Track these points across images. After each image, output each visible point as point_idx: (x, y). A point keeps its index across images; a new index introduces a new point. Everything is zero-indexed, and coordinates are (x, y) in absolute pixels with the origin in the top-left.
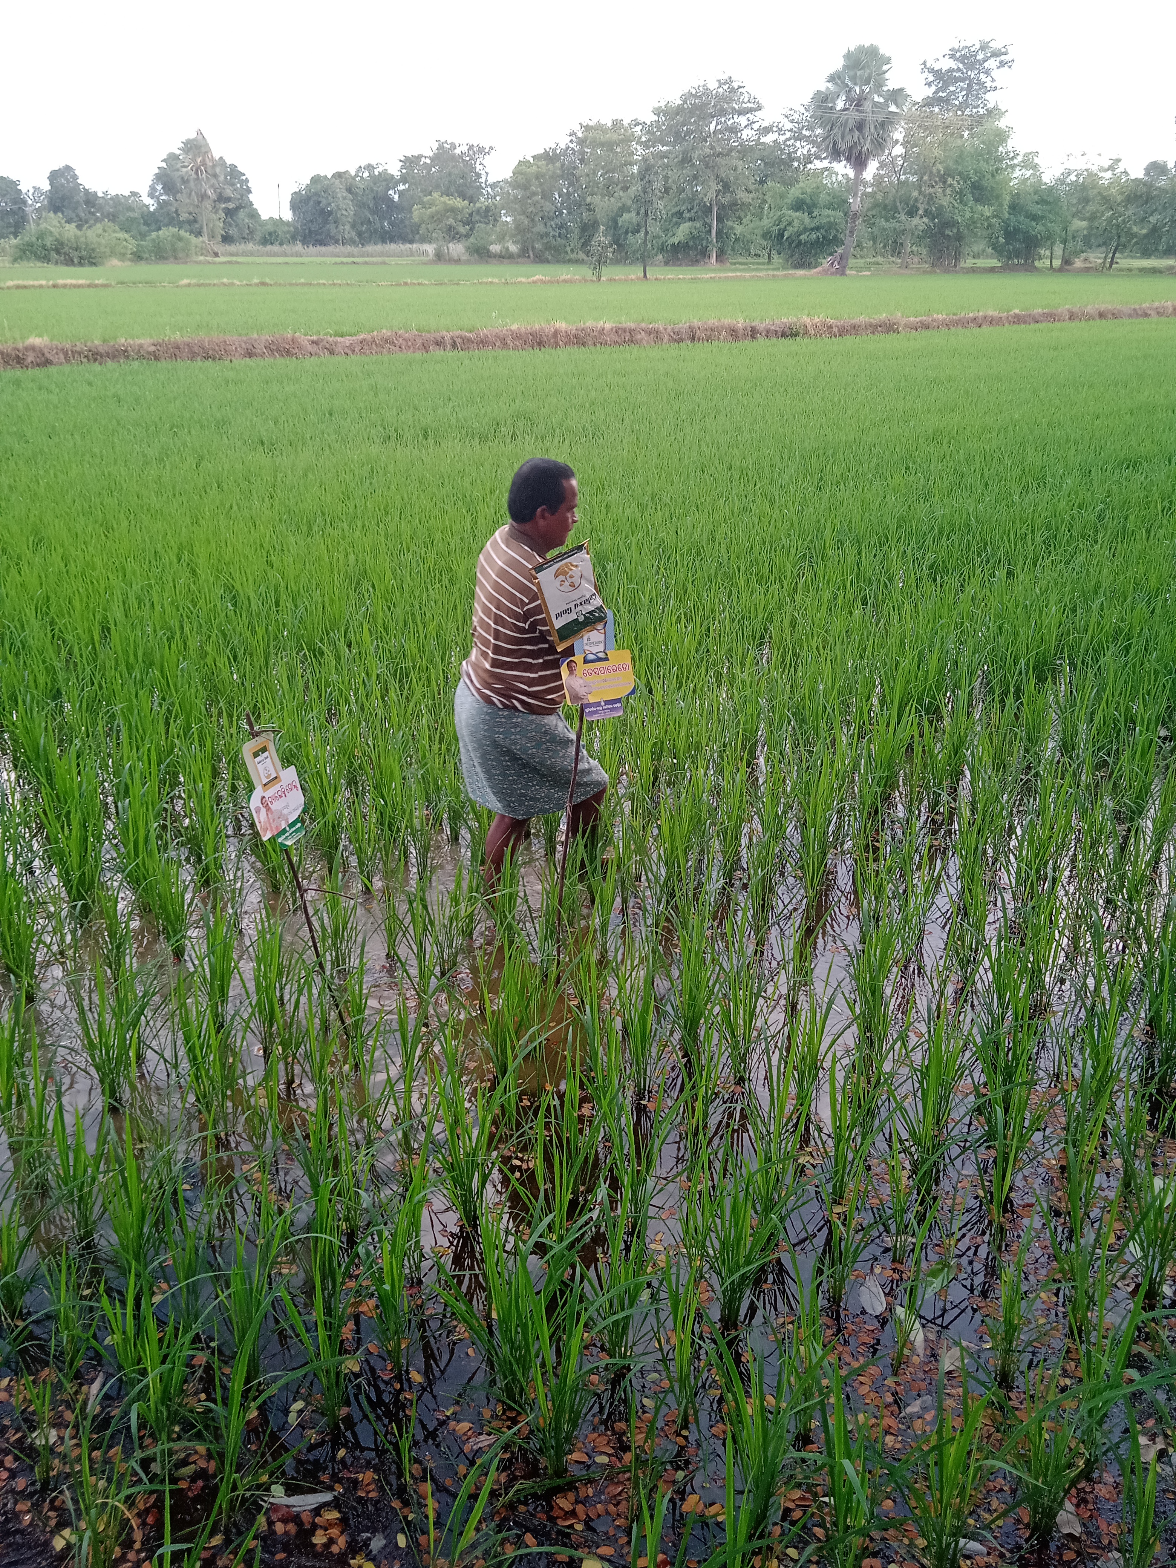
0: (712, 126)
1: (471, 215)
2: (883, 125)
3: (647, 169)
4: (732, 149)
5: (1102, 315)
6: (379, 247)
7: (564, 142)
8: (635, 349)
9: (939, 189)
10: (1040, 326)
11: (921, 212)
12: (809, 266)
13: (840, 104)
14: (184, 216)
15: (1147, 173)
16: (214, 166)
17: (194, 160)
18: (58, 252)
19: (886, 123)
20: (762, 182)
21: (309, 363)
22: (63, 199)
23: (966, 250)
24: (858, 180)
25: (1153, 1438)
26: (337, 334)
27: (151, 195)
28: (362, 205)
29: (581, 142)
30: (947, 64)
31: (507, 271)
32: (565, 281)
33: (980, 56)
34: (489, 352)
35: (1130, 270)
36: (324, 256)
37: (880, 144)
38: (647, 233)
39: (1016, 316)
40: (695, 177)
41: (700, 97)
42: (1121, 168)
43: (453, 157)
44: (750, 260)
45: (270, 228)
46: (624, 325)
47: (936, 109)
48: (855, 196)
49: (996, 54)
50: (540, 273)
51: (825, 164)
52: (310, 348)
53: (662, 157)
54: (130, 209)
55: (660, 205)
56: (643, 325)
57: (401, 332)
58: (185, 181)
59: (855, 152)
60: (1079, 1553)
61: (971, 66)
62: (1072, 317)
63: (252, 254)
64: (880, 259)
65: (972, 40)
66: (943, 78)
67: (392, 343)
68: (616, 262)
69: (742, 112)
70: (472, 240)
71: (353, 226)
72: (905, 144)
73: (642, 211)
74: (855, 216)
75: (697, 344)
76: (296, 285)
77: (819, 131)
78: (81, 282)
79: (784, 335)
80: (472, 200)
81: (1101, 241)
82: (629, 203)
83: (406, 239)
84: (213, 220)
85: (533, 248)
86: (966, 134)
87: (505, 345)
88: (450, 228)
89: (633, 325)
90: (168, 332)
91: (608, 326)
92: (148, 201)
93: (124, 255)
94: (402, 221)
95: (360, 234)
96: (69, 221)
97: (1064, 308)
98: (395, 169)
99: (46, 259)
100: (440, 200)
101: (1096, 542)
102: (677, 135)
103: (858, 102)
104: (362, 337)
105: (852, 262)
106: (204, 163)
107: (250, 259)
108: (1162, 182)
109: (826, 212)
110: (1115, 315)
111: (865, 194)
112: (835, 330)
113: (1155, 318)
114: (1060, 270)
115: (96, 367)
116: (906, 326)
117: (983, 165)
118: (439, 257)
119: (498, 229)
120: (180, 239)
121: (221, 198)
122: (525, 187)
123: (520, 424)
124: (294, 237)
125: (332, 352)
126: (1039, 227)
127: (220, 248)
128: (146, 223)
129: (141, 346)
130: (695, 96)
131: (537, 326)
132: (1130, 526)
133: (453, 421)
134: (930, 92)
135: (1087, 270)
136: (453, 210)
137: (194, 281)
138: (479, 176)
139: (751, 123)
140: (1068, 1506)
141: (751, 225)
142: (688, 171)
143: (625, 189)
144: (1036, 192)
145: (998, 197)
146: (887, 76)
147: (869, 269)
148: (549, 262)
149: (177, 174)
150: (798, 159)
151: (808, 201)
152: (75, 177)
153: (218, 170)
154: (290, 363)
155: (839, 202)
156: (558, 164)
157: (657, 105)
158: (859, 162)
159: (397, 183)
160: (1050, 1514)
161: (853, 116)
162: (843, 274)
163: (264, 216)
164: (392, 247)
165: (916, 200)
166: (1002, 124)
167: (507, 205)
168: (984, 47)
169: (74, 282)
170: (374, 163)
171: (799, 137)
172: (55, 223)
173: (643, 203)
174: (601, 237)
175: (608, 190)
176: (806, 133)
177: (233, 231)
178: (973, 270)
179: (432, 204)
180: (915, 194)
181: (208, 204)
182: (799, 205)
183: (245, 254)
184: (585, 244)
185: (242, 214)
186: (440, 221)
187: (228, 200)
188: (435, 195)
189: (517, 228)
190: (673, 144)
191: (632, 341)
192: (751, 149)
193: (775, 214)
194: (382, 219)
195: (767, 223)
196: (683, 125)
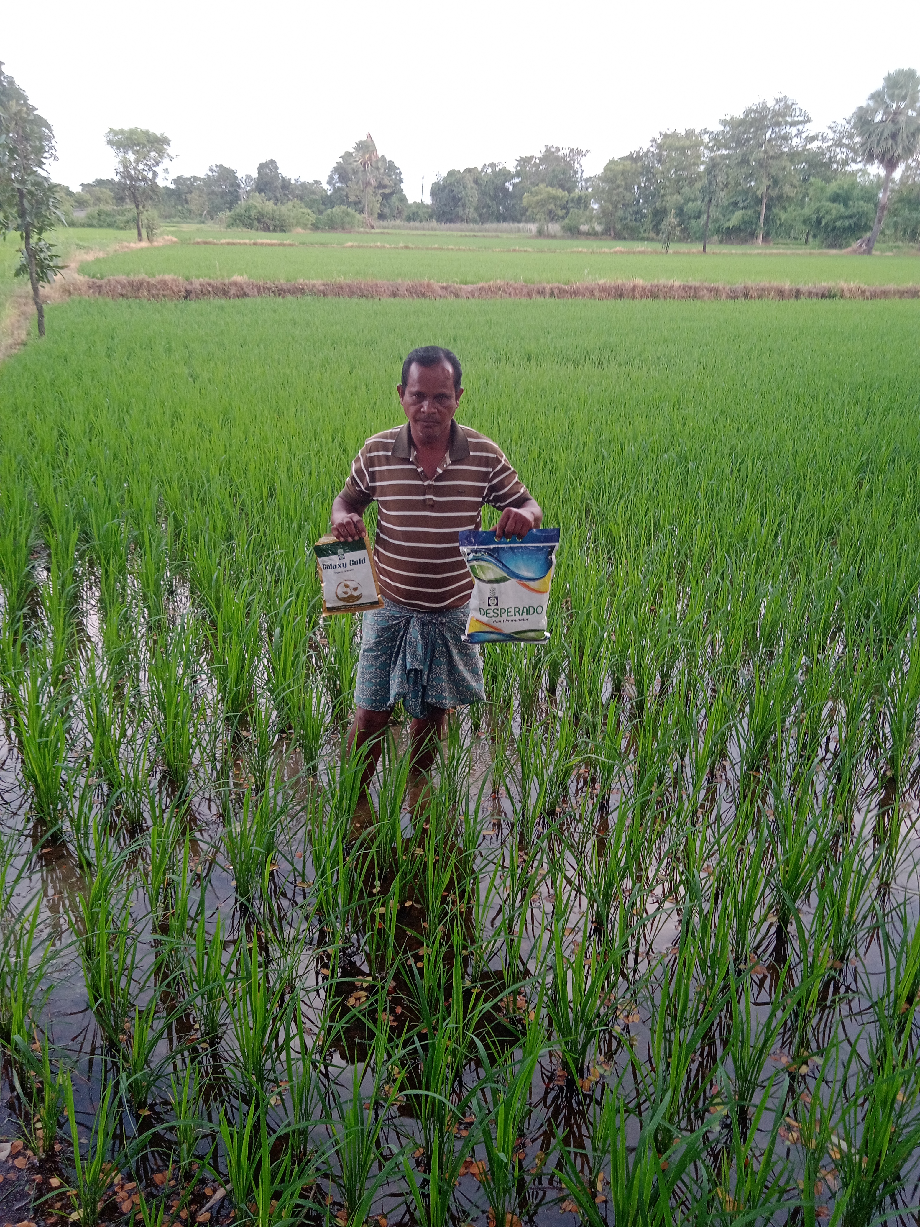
0: (768, 135)
1: (567, 202)
2: (914, 134)
3: (713, 166)
4: (782, 153)
6: (494, 225)
7: (646, 147)
8: (698, 303)
12: (841, 247)
13: (878, 118)
14: (352, 198)
16: (377, 161)
17: (363, 156)
18: (259, 221)
19: (917, 133)
20: (805, 180)
21: (440, 302)
22: (266, 184)
24: (888, 179)
26: (462, 282)
27: (329, 183)
28: (484, 194)
29: (660, 147)
31: (594, 244)
32: (640, 252)
34: (580, 300)
37: (909, 151)
38: (709, 216)
40: (751, 175)
41: (759, 112)
43: (558, 159)
44: (789, 241)
45: (414, 209)
46: (690, 284)
48: (884, 192)
50: (620, 246)
51: (860, 166)
52: (440, 292)
53: (725, 159)
54: (314, 193)
55: (721, 195)
56: (706, 284)
57: (512, 282)
58: (355, 172)
59: (888, 157)
63: (399, 228)
64: (900, 243)
67: (504, 291)
68: (680, 240)
69: (794, 124)
70: (567, 221)
71: (476, 209)
73: (707, 199)
74: (884, 207)
75: (750, 301)
76: (431, 249)
77: (857, 139)
78: (274, 241)
79: (823, 296)
80: (570, 191)
82: (696, 194)
83: (515, 220)
84: (373, 202)
85: (614, 228)
87: (592, 295)
88: (550, 212)
89: (697, 284)
90: (335, 275)
91: (677, 284)
92: (325, 186)
93: (306, 225)
94: (514, 205)
95: (480, 216)
96: (269, 199)
98: (511, 167)
99: (250, 226)
100: (545, 190)
102: (738, 141)
103: (895, 116)
104: (481, 285)
105: (877, 245)
106: (370, 159)
107: (398, 231)
109: (860, 204)
111: (893, 190)
112: (868, 294)
115: (280, 300)
118: (540, 233)
119: (587, 213)
120: (347, 214)
121: (381, 186)
122: (612, 181)
124: (431, 217)
125: (457, 296)
127: (376, 223)
128: (324, 204)
129: (314, 286)
130: (755, 111)
131: (619, 282)
136: (555, 198)
137: (355, 244)
138: (576, 172)
139: (799, 133)
141: (794, 213)
142: (745, 170)
143: (693, 183)
147: (891, 251)
148: (625, 239)
149: (350, 167)
150: (838, 162)
151: (844, 194)
152: (276, 168)
153: (380, 164)
154: (424, 303)
155: (869, 196)
156: (639, 164)
157: (723, 118)
158: (891, 165)
159: (513, 177)
161: (889, 127)
162: (869, 254)
163: (410, 201)
164: (504, 225)
167: (598, 195)
169: (269, 241)
170: (496, 162)
171: (841, 145)
172: (259, 200)
173: (708, 193)
174: (672, 219)
175: (678, 184)
176: (847, 141)
177: (386, 211)
179: (537, 193)
181: (370, 190)
182: (835, 198)
183: (393, 227)
184: (656, 226)
185: (394, 198)
186: (543, 206)
187: (385, 187)
188: (542, 186)
189: (603, 212)
190: (735, 149)
191: (696, 296)
192: (798, 153)
193: (814, 206)
194: (498, 204)
195: (807, 211)
196: (744, 133)
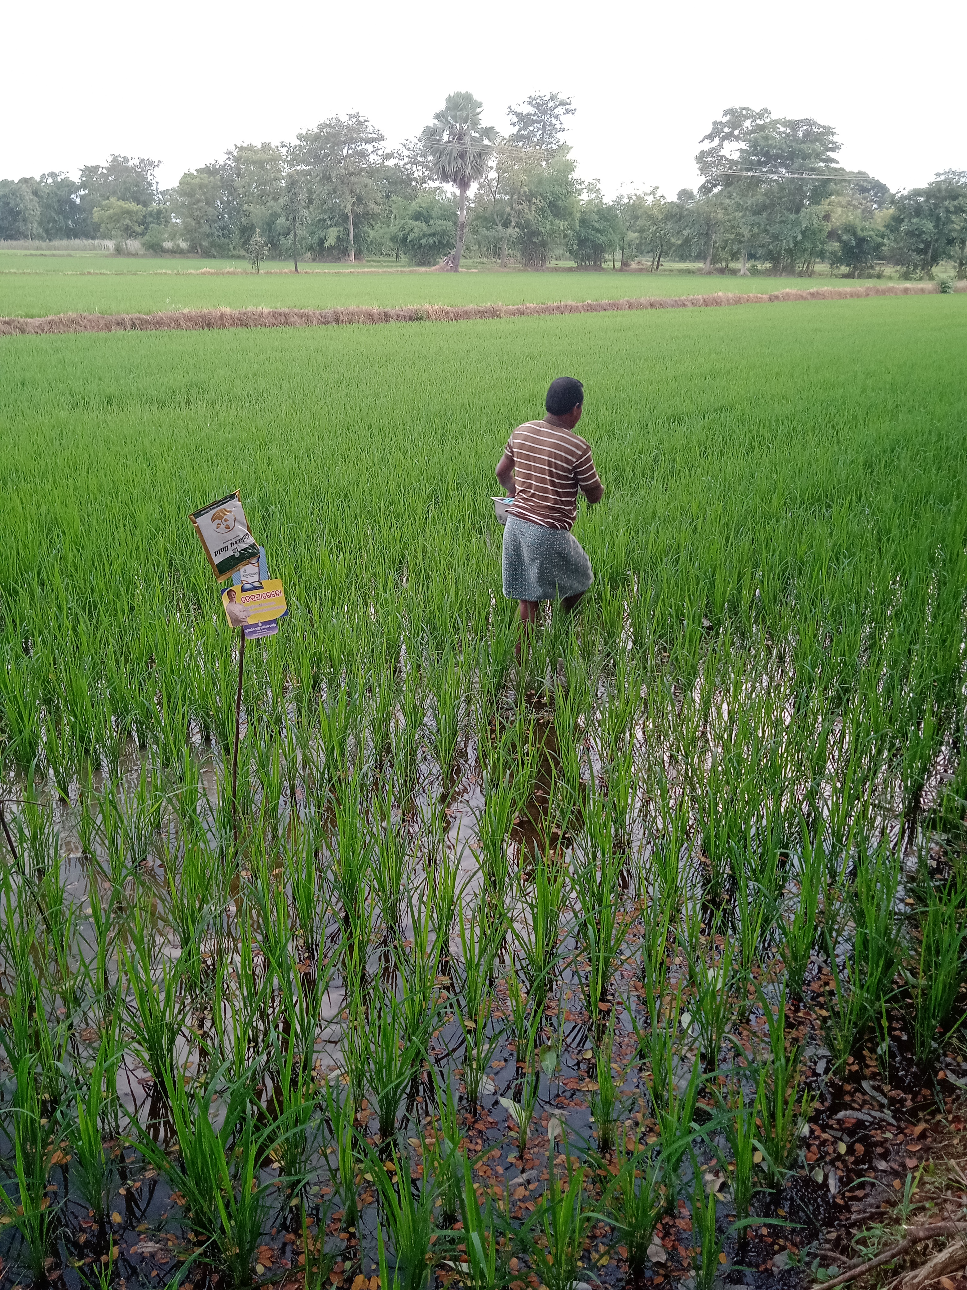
0: (345, 151)
1: (145, 217)
2: (479, 155)
3: (293, 183)
4: (362, 170)
5: (652, 305)
6: (65, 242)
7: (222, 159)
8: (290, 330)
9: (525, 205)
10: (608, 313)
11: (513, 224)
12: (429, 264)
13: (445, 137)
15: (679, 198)
19: (482, 154)
20: (388, 197)
21: (3, 340)
23: (550, 254)
24: (463, 198)
25: (717, 1175)
26: (27, 316)
28: (47, 206)
29: (237, 160)
30: (526, 109)
31: (179, 263)
32: (229, 273)
33: (551, 104)
34: (165, 332)
35: (671, 271)
36: (14, 249)
37: (478, 170)
38: (295, 235)
39: (589, 305)
40: (335, 191)
41: (333, 127)
42: (659, 193)
43: (127, 169)
44: (382, 258)
46: (279, 310)
47: (520, 144)
48: (462, 210)
49: (562, 104)
50: (207, 266)
51: (437, 184)
52: (3, 327)
53: (305, 175)
55: (305, 213)
56: (296, 310)
57: (85, 314)
59: (459, 176)
60: (666, 1276)
61: (544, 112)
62: (630, 306)
64: (484, 260)
65: (545, 92)
66: (523, 120)
67: (77, 323)
68: (272, 258)
69: (368, 141)
70: (147, 237)
71: (40, 224)
72: (497, 170)
73: (291, 217)
74: (463, 226)
75: (341, 326)
77: (430, 158)
79: (411, 319)
80: (145, 205)
81: (649, 248)
82: (280, 211)
83: (88, 236)
85: (201, 245)
86: (544, 164)
87: (178, 326)
88: (127, 228)
89: (287, 311)
91: (266, 311)
94: (84, 220)
95: (47, 231)
97: (623, 300)
98: (75, 177)
100: (117, 204)
101: (653, 478)
102: (316, 156)
103: (460, 137)
104: (50, 318)
105: (463, 261)
108: (690, 205)
109: (440, 222)
110: (662, 305)
111: (469, 208)
112: (451, 315)
113: (691, 308)
114: (621, 270)
116: (506, 312)
117: (557, 188)
118: (119, 251)
119: (169, 229)
122: (191, 195)
123: (194, 391)
125: (23, 331)
126: (604, 238)
130: (329, 126)
131: (205, 311)
132: (677, 466)
133: (134, 391)
134: (515, 130)
135: (641, 270)
136: (129, 212)
138: (150, 184)
139: (376, 150)
140: (657, 1240)
141: (381, 231)
142: (328, 186)
143: (275, 199)
144: (599, 211)
145: (571, 214)
146: (480, 116)
147: (476, 268)
148: (214, 257)
150: (415, 180)
151: (425, 212)
155: (448, 214)
156: (218, 177)
157: (299, 132)
158: (463, 184)
159: (78, 188)
160: (642, 1248)
161: (456, 147)
162: (456, 271)
164: (77, 242)
165: (509, 214)
166: (570, 156)
167: (178, 209)
168: (553, 98)
170: (57, 172)
171: (416, 163)
173: (291, 211)
174: (258, 238)
175: (262, 198)
176: (421, 159)
178: (556, 270)
179: (110, 207)
180: (508, 209)
182: (417, 216)
184: (245, 243)
186: (118, 221)
188: (113, 199)
189: (185, 228)
190: (314, 164)
191: (287, 323)
192: (378, 170)
193: (400, 222)
194: (66, 218)
195: (393, 229)
196: (321, 149)
